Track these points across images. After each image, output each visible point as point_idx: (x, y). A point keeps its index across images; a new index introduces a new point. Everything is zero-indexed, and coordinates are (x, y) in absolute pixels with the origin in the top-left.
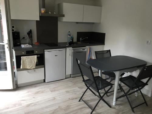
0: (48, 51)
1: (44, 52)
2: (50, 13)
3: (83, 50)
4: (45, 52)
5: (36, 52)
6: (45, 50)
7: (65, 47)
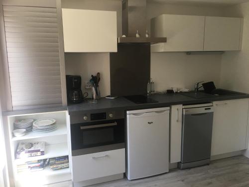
0: (134, 114)
1: (126, 115)
2: (137, 36)
3: (206, 109)
4: (128, 116)
5: (111, 115)
6: (128, 112)
7: (169, 105)
